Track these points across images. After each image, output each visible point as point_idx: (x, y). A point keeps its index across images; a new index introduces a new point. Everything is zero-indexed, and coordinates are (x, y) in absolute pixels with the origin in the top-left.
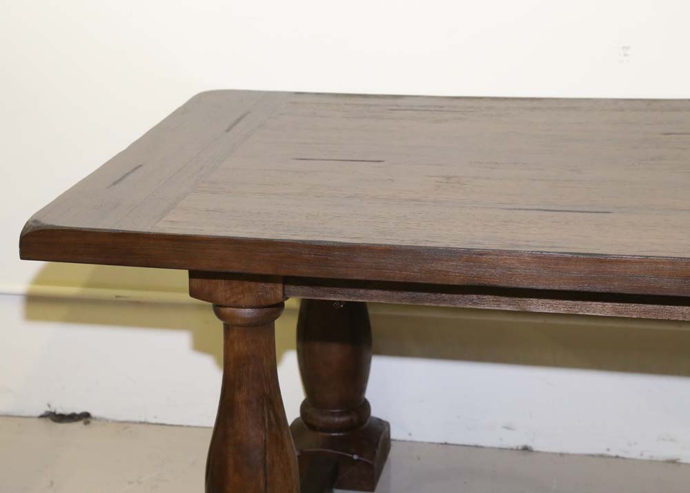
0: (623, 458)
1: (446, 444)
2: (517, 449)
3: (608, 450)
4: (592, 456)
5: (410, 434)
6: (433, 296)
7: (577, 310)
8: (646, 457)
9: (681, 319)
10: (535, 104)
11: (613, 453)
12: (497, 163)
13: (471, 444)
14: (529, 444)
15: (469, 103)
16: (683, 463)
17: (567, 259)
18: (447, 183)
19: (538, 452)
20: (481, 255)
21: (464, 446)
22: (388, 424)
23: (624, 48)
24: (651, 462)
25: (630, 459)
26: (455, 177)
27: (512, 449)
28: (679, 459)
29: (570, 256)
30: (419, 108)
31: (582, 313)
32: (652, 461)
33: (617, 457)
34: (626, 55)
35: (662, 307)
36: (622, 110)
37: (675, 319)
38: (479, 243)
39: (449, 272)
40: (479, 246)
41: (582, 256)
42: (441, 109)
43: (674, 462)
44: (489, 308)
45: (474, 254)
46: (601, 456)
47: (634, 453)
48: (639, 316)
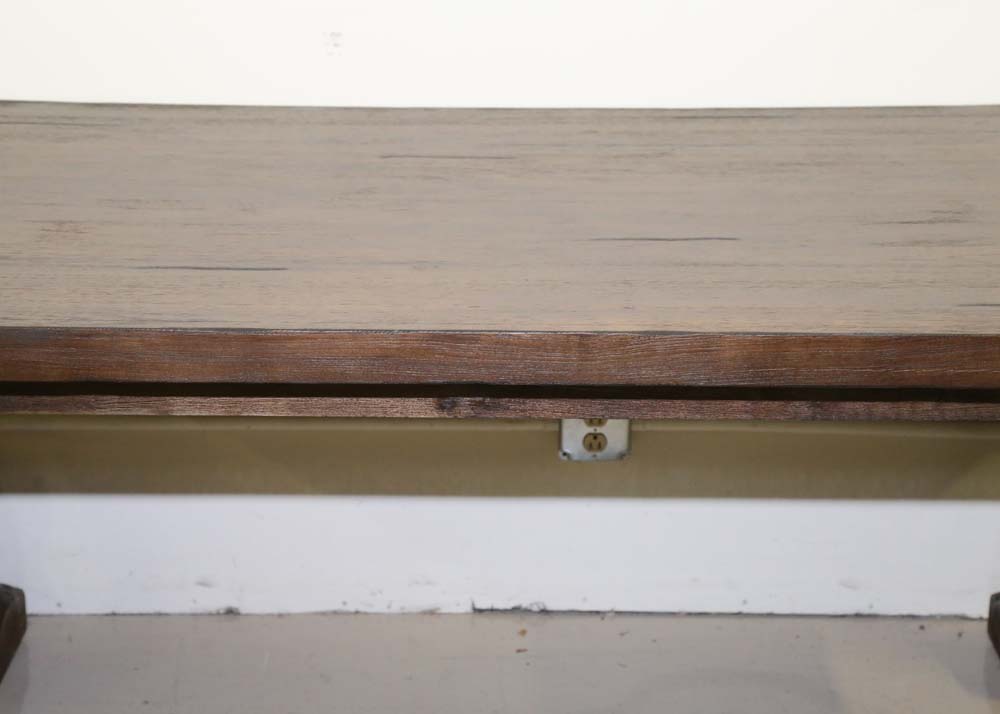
0: (366, 614)
1: (114, 614)
2: (218, 614)
3: (345, 603)
4: (324, 614)
5: (59, 605)
6: (29, 400)
7: (239, 410)
8: (395, 609)
9: (381, 415)
10: (213, 114)
11: (351, 608)
12: (138, 201)
13: (151, 611)
14: (234, 604)
15: (113, 113)
16: (445, 614)
17: (213, 338)
18: (57, 231)
19: (247, 615)
20: (88, 336)
21: (141, 615)
22: (20, 594)
23: (333, 34)
24: (404, 616)
25: (376, 614)
26: (71, 222)
27: (210, 614)
28: (439, 609)
29: (215, 333)
30: (35, 120)
31: (246, 414)
32: (403, 614)
33: (357, 612)
34: (336, 45)
35: (355, 399)
36: (332, 123)
37: (372, 415)
38: (84, 319)
39: (38, 363)
40: (84, 323)
41: (231, 333)
42: (71, 122)
43: (432, 613)
44: (113, 413)
45: (76, 335)
46: (335, 613)
47: (379, 606)
48: (324, 414)
